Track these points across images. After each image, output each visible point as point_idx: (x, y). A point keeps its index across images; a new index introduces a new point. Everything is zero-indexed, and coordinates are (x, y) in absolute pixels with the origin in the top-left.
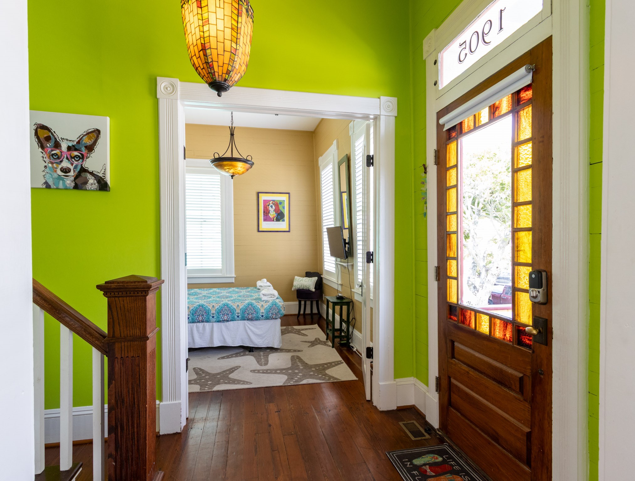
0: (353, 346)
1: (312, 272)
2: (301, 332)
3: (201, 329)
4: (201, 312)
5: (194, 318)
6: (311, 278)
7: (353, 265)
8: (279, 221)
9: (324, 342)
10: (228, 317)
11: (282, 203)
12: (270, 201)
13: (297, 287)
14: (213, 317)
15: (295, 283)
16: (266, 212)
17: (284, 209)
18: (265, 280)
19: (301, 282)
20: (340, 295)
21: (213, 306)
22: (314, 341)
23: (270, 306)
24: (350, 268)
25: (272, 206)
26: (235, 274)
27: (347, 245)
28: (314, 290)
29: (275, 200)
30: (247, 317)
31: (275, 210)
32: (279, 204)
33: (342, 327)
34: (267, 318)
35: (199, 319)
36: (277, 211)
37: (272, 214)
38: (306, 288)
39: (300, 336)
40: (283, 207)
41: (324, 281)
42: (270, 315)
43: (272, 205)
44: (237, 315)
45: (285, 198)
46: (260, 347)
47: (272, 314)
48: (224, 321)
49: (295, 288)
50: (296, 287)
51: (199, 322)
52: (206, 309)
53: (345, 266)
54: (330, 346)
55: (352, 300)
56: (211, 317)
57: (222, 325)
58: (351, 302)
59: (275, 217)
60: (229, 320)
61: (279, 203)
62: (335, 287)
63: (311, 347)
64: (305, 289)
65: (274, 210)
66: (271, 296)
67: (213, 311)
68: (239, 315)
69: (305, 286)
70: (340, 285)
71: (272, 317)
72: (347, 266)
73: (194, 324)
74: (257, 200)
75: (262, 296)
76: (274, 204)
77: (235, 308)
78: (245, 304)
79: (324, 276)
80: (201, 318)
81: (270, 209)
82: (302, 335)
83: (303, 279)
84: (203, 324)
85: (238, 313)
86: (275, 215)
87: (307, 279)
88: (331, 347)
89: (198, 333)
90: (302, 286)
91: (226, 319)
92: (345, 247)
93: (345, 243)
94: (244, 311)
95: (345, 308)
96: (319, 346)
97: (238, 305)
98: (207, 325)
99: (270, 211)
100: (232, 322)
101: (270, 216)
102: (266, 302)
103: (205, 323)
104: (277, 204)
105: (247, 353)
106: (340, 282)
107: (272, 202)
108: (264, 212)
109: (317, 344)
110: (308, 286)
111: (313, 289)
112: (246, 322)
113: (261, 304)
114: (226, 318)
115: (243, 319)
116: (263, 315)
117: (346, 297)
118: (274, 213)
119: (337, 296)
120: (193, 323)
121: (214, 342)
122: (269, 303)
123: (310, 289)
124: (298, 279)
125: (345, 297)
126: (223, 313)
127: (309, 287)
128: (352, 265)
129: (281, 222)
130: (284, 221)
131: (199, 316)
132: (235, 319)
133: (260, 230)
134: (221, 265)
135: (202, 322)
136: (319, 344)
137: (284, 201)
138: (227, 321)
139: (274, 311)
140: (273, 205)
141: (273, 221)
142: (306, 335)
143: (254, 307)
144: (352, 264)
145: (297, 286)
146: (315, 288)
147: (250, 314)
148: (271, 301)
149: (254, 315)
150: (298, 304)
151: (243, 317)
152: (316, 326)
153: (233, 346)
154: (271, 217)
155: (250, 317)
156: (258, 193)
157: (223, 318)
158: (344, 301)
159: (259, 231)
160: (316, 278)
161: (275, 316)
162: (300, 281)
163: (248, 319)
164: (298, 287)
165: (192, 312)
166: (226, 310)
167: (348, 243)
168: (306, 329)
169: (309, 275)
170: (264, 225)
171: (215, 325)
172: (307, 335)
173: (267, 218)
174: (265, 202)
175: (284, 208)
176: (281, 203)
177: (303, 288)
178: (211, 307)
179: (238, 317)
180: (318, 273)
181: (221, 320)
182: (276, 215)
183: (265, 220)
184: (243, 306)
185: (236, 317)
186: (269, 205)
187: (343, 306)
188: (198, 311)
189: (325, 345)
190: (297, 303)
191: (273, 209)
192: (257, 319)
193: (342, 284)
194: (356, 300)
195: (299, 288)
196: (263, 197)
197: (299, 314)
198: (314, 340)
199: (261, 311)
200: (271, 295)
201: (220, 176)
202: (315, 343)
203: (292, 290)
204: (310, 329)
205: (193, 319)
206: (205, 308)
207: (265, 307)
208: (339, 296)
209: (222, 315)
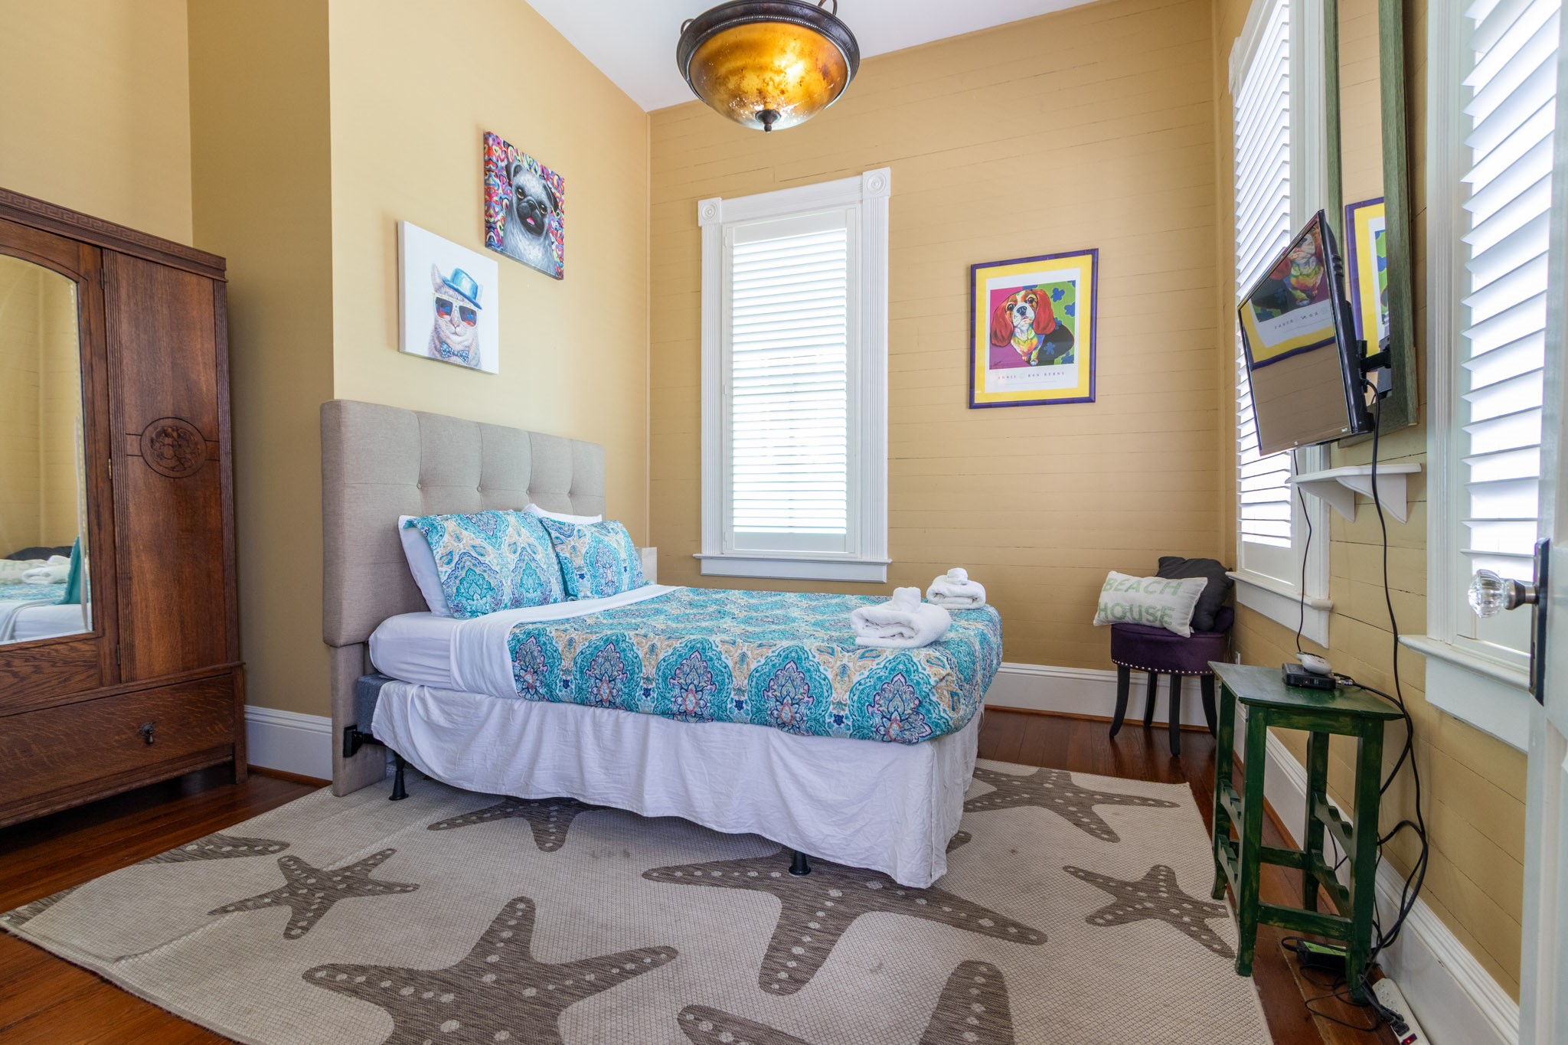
0: (1400, 1009)
1: (1187, 559)
2: (1097, 809)
3: (607, 732)
4: (607, 664)
5: (584, 686)
6: (1174, 582)
7: (1415, 481)
8: (1051, 362)
9: (1197, 905)
10: (702, 702)
11: (1063, 292)
12: (1017, 290)
13: (1112, 613)
14: (647, 692)
15: (1107, 598)
16: (1002, 335)
17: (1073, 314)
18: (961, 573)
19: (1131, 593)
20: (1308, 661)
21: (653, 646)
22: (1136, 886)
23: (879, 678)
24: (1393, 498)
25: (1025, 308)
26: (890, 553)
27: (1373, 377)
28: (1186, 631)
29: (1036, 286)
30: (775, 712)
31: (1035, 325)
32: (1051, 300)
33: (1320, 847)
34: (862, 733)
35: (599, 691)
36: (1042, 325)
37: (1025, 338)
38: (1151, 618)
39: (1080, 832)
40: (1066, 307)
41: (1242, 597)
42: (877, 720)
43: (1024, 304)
44: (736, 698)
45: (1077, 271)
46: (832, 860)
47: (887, 716)
48: (684, 715)
49: (1103, 614)
50: (1109, 612)
51: (600, 703)
52: (625, 655)
53: (1352, 485)
54: (1225, 952)
55: (1401, 706)
56: (639, 693)
57: (683, 730)
58: (1393, 717)
59: (1035, 349)
60: (706, 713)
61: (1050, 294)
62: (1289, 618)
63: (1109, 923)
64: (1144, 622)
65: (1031, 325)
66: (896, 630)
67: (649, 670)
68: (742, 699)
69: (1147, 613)
70: (1318, 608)
71: (887, 732)
72: (1365, 488)
73: (586, 708)
74: (969, 296)
75: (859, 626)
76: (1031, 301)
77: (731, 664)
78: (770, 654)
79: (1242, 572)
80: (607, 691)
81: (1017, 319)
82: (1092, 832)
83: (1139, 583)
84: (614, 713)
85: (739, 689)
86: (1035, 341)
87: (1159, 583)
88: (1231, 964)
89: (599, 746)
90: (1131, 610)
91: (690, 707)
92: (1361, 385)
93: (1361, 363)
94: (765, 683)
95: (1343, 749)
96: (1156, 932)
97: (744, 656)
98: (627, 719)
99: (1017, 330)
100: (720, 724)
101: (1015, 347)
102: (863, 657)
103: (622, 714)
104: (1041, 299)
105: (775, 874)
106: (1317, 594)
107: (1023, 293)
108: (994, 335)
109: (1145, 914)
110: (1159, 614)
111: (1183, 624)
112: (774, 734)
113: (839, 663)
114: (691, 703)
115: (761, 719)
116: (842, 713)
117: (1355, 677)
118: (1032, 333)
119: (1294, 671)
120: (582, 703)
121: (646, 797)
122: (877, 661)
123: (1169, 627)
124: (1120, 584)
125: (1347, 678)
126: (682, 681)
127: (1162, 617)
128: (1409, 476)
129: (1057, 367)
130: (1069, 360)
131: (601, 680)
132: (728, 716)
133: (977, 400)
134: (844, 523)
135: (612, 705)
136: (1161, 912)
137: (1074, 283)
138: (700, 718)
139: (897, 702)
140: (1027, 305)
141: (1028, 363)
142: (1110, 832)
143: (809, 671)
144: (1412, 467)
145: (1112, 609)
146: (1193, 624)
147: (787, 704)
148: (888, 652)
149: (803, 709)
150: (1116, 679)
151: (759, 710)
152: (1182, 793)
153: (716, 828)
154: (1018, 351)
155: (786, 714)
156: (973, 269)
157: (680, 700)
158: (1339, 704)
159: (972, 405)
160: (1202, 582)
161: (903, 730)
162: (1126, 591)
163: (782, 725)
164: (1118, 612)
165: (580, 661)
166: (693, 668)
167: (1381, 360)
168: (1126, 800)
169: (1170, 568)
170: (994, 384)
171: (656, 724)
172: (1112, 837)
173: (1004, 356)
174: (998, 296)
175: (1070, 310)
176: (1058, 294)
177: (1137, 617)
178: (646, 648)
179: (739, 705)
180: (1218, 563)
181: (675, 708)
182: (1039, 342)
183: (994, 365)
184: (763, 661)
185: (729, 706)
186: (1011, 309)
187: (1334, 739)
188: (600, 660)
189: (1192, 935)
190: (1113, 675)
191: (1028, 321)
192: (817, 730)
193: (1329, 603)
194: (1442, 713)
195: (1120, 618)
196: (990, 281)
197: (1119, 721)
198: (1136, 873)
199: (835, 696)
200: (899, 623)
201: (846, 229)
202: (1141, 900)
203: (1095, 622)
204: (1144, 801)
205: (580, 689)
206: (624, 650)
207: (856, 679)
208: (1301, 667)
209: (677, 691)
